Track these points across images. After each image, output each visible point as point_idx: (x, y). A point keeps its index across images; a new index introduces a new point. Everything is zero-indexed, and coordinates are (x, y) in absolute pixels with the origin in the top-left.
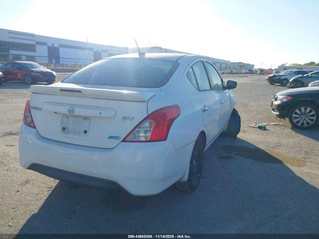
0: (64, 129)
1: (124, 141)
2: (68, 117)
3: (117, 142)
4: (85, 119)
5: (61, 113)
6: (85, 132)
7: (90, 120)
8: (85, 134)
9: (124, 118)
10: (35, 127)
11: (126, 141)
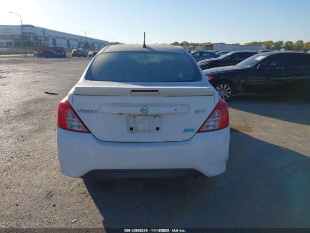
0: (131, 129)
1: (198, 132)
2: (134, 117)
3: (191, 134)
4: (155, 117)
5: (125, 114)
6: (158, 129)
7: (161, 117)
8: (157, 131)
9: (197, 112)
10: (89, 132)
11: (201, 132)
